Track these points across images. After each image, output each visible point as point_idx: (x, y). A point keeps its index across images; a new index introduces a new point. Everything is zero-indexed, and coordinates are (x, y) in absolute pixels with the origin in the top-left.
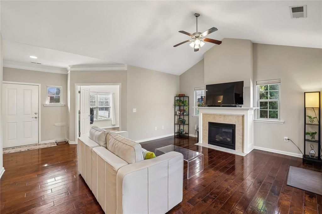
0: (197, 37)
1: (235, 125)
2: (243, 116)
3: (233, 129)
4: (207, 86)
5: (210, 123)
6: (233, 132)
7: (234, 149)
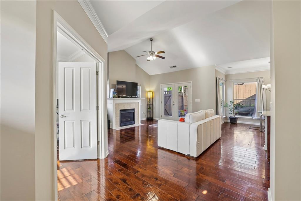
0: (151, 54)
1: (135, 109)
2: (138, 103)
3: (133, 111)
4: (117, 81)
5: (120, 110)
6: (134, 113)
7: (134, 124)
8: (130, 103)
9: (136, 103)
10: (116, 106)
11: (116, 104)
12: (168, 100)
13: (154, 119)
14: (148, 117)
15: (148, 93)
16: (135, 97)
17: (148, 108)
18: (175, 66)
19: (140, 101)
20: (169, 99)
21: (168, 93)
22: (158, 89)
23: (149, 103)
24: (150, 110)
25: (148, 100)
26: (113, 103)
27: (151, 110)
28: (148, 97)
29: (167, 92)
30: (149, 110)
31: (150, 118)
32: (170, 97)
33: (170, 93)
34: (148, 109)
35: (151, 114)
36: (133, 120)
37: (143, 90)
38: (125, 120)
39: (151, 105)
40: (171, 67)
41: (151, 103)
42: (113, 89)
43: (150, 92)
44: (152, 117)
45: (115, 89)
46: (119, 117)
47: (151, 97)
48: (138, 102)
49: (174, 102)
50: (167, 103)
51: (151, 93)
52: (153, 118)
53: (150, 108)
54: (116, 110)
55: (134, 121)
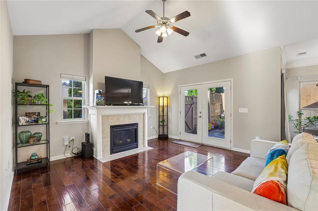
0: (164, 23)
1: (138, 123)
2: (144, 114)
3: (136, 128)
4: (106, 77)
5: (112, 127)
6: (136, 131)
7: (137, 147)
8: (129, 115)
9: (140, 114)
10: (102, 119)
11: (102, 116)
12: (189, 109)
13: (170, 136)
14: (161, 133)
15: (161, 99)
16: (139, 105)
17: (160, 120)
18: (203, 55)
19: (145, 111)
20: (191, 107)
21: (189, 100)
22: (176, 93)
23: (161, 114)
24: (163, 124)
25: (161, 109)
26: (96, 114)
27: (165, 123)
28: (160, 105)
29: (189, 97)
30: (161, 124)
31: (163, 135)
32: (193, 105)
33: (192, 100)
34: (161, 122)
35: (164, 129)
36: (134, 141)
37: (153, 94)
38: (121, 142)
39: (165, 117)
40: (197, 57)
41: (165, 114)
42: (98, 90)
43: (163, 97)
44: (166, 133)
45: (101, 91)
46: (109, 139)
47: (165, 104)
48: (144, 112)
49: (201, 113)
50: (187, 113)
51: (165, 99)
52: (167, 135)
53: (163, 121)
54: (102, 127)
55: (136, 143)
